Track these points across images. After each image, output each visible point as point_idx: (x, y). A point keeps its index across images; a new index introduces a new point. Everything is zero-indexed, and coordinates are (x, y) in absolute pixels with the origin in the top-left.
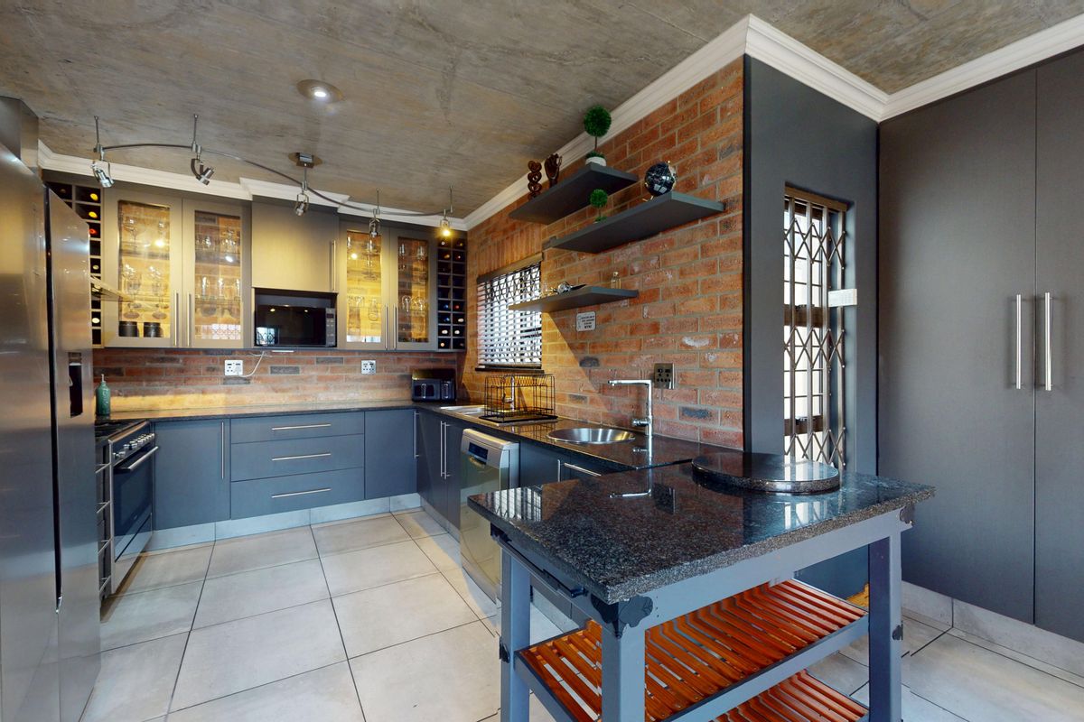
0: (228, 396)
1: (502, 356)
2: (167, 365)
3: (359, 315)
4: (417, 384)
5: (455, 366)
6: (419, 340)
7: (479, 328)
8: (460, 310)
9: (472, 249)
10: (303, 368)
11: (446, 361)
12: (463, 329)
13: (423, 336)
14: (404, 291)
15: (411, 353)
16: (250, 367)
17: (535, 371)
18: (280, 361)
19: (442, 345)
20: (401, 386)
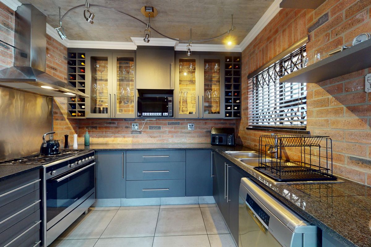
0: (133, 139)
1: (265, 120)
2: (112, 125)
3: (187, 101)
4: (214, 136)
5: (234, 127)
6: (215, 113)
7: (249, 105)
8: (237, 96)
9: (245, 60)
10: (162, 127)
11: (230, 124)
12: (239, 106)
13: (217, 111)
14: (208, 87)
15: (211, 119)
16: (141, 126)
17: (302, 132)
18: (153, 124)
19: (228, 115)
20: (206, 136)
